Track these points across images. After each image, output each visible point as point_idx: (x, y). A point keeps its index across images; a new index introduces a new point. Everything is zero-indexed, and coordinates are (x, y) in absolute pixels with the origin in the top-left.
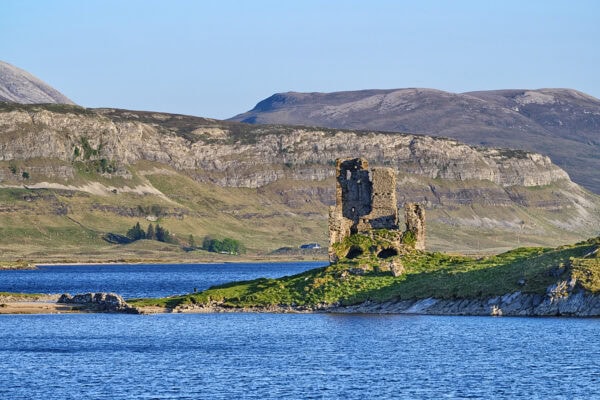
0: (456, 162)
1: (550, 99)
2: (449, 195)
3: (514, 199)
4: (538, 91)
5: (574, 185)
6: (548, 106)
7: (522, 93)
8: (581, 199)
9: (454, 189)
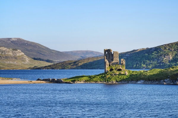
0: (4, 51)
1: (16, 40)
2: (3, 57)
3: (15, 58)
4: (14, 38)
5: (25, 56)
6: (16, 41)
7: (11, 38)
8: (27, 58)
9: (4, 56)
